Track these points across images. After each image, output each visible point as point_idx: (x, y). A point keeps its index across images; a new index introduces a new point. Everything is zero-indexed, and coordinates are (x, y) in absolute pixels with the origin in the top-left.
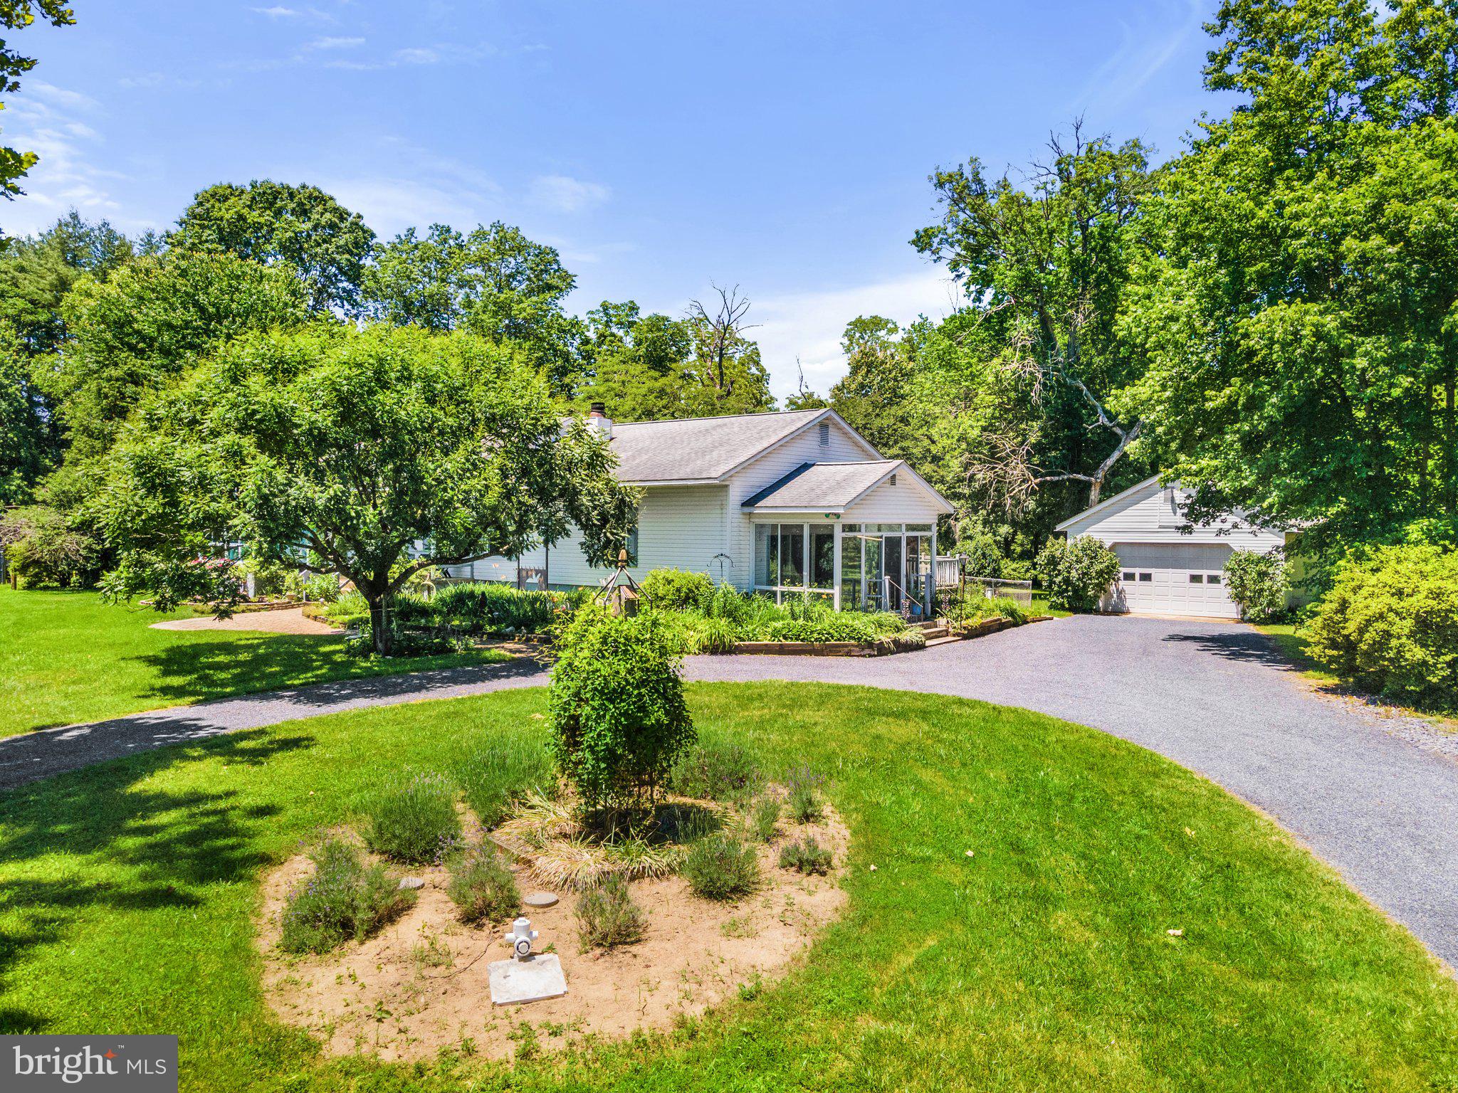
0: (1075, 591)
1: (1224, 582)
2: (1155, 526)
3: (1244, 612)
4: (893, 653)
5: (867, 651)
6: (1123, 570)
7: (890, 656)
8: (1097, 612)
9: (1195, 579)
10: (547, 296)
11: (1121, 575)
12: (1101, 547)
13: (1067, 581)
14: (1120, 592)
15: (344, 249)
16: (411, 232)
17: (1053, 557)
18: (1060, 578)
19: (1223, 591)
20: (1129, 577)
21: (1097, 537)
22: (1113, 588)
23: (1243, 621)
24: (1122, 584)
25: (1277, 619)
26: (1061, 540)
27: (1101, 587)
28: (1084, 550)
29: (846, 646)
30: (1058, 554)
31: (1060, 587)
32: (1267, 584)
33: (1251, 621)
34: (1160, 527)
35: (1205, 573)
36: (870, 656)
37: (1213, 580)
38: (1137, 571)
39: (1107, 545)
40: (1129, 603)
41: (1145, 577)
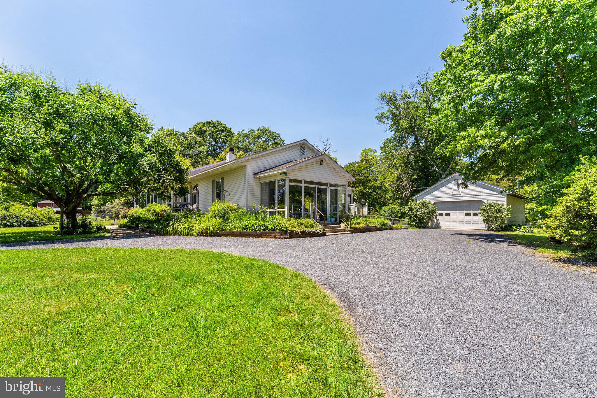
0: (420, 220)
1: (480, 215)
2: (451, 195)
3: (489, 227)
4: (300, 237)
5: (284, 236)
6: (438, 212)
7: (298, 239)
8: (428, 228)
9: (468, 215)
10: (277, 145)
11: (438, 214)
12: (430, 203)
13: (416, 216)
14: (437, 221)
15: (224, 136)
16: (243, 130)
17: (411, 208)
18: (414, 215)
19: (480, 218)
20: (441, 215)
21: (428, 200)
22: (435, 219)
23: (488, 230)
24: (438, 217)
25: (503, 229)
26: (415, 202)
27: (429, 218)
28: (423, 204)
29: (273, 233)
30: (413, 207)
31: (414, 219)
32: (500, 214)
33: (492, 230)
34: (453, 195)
35: (472, 212)
36: (285, 238)
37: (475, 215)
38: (444, 212)
39: (432, 203)
40: (441, 225)
41: (447, 215)
